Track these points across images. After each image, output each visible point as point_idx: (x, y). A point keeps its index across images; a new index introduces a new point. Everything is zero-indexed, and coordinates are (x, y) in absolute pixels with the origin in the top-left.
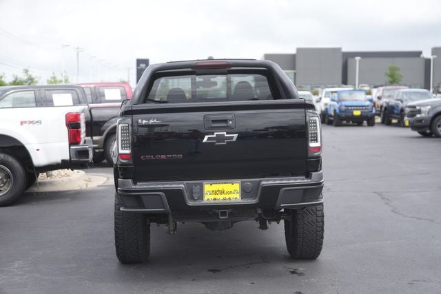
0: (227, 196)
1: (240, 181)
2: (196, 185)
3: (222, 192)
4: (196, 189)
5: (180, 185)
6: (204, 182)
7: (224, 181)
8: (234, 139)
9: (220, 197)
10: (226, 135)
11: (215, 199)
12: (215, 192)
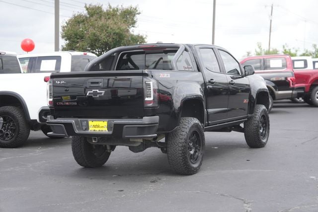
0: (101, 129)
1: (107, 120)
2: (84, 121)
3: (98, 126)
4: (84, 123)
5: (72, 121)
6: (89, 120)
7: (99, 120)
8: (103, 94)
9: (97, 129)
10: (98, 92)
11: (94, 130)
12: (95, 126)
